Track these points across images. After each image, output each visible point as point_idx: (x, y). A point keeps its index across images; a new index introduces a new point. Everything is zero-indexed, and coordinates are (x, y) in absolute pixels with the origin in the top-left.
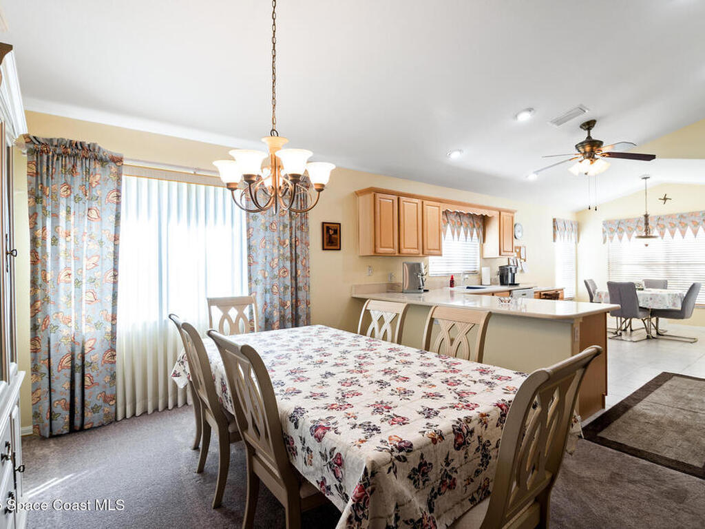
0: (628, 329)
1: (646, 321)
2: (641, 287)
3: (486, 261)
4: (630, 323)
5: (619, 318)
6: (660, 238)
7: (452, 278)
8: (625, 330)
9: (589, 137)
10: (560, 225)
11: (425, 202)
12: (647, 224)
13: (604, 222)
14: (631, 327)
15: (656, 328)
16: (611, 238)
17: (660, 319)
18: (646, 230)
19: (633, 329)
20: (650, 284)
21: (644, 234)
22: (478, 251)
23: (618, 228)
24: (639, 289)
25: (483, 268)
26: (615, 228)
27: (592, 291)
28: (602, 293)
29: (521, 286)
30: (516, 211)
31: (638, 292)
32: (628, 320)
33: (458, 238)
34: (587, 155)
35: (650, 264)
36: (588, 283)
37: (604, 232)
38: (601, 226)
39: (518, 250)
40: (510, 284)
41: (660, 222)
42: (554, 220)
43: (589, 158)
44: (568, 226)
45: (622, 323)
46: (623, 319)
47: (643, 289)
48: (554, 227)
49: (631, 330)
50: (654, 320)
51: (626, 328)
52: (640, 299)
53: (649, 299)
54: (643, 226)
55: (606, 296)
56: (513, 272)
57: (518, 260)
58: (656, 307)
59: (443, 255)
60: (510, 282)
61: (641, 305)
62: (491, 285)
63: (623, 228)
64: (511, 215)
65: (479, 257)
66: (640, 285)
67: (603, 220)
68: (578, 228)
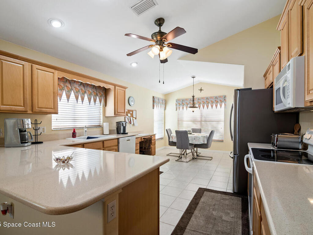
0: (185, 154)
1: (192, 150)
2: (190, 133)
3: (107, 118)
4: (186, 151)
5: (181, 150)
6: (198, 108)
7: (74, 131)
8: (184, 154)
9: (160, 30)
10: (156, 100)
11: (35, 66)
12: (193, 101)
13: (176, 100)
14: (186, 153)
15: (197, 153)
16: (179, 108)
17: (198, 148)
18: (193, 104)
19: (187, 153)
20: (195, 131)
21: (192, 106)
22: (102, 112)
23: (182, 103)
24: (190, 134)
25: (104, 123)
26: (181, 103)
27: (170, 135)
28: (173, 136)
29: (129, 134)
30: (127, 88)
31: (189, 135)
32: (185, 150)
33: (82, 102)
34: (158, 43)
35: (194, 121)
36: (168, 131)
37: (176, 105)
38: (175, 102)
39: (131, 112)
40: (122, 134)
41: (199, 101)
42: (153, 97)
43: (160, 45)
44: (161, 101)
45: (182, 152)
46: (183, 150)
47: (191, 134)
48: (153, 101)
49: (186, 154)
50: (195, 149)
51: (184, 153)
52: (190, 139)
53: (193, 139)
54: (192, 102)
55: (175, 138)
56: (124, 126)
57: (131, 118)
58: (196, 143)
59: (59, 113)
60: (122, 132)
61: (190, 143)
62: (109, 134)
63: (184, 103)
64: (124, 89)
65: (102, 115)
66: (190, 131)
67: (176, 99)
68: (165, 103)
